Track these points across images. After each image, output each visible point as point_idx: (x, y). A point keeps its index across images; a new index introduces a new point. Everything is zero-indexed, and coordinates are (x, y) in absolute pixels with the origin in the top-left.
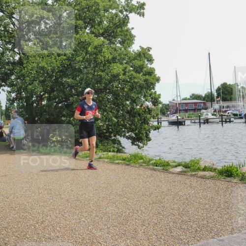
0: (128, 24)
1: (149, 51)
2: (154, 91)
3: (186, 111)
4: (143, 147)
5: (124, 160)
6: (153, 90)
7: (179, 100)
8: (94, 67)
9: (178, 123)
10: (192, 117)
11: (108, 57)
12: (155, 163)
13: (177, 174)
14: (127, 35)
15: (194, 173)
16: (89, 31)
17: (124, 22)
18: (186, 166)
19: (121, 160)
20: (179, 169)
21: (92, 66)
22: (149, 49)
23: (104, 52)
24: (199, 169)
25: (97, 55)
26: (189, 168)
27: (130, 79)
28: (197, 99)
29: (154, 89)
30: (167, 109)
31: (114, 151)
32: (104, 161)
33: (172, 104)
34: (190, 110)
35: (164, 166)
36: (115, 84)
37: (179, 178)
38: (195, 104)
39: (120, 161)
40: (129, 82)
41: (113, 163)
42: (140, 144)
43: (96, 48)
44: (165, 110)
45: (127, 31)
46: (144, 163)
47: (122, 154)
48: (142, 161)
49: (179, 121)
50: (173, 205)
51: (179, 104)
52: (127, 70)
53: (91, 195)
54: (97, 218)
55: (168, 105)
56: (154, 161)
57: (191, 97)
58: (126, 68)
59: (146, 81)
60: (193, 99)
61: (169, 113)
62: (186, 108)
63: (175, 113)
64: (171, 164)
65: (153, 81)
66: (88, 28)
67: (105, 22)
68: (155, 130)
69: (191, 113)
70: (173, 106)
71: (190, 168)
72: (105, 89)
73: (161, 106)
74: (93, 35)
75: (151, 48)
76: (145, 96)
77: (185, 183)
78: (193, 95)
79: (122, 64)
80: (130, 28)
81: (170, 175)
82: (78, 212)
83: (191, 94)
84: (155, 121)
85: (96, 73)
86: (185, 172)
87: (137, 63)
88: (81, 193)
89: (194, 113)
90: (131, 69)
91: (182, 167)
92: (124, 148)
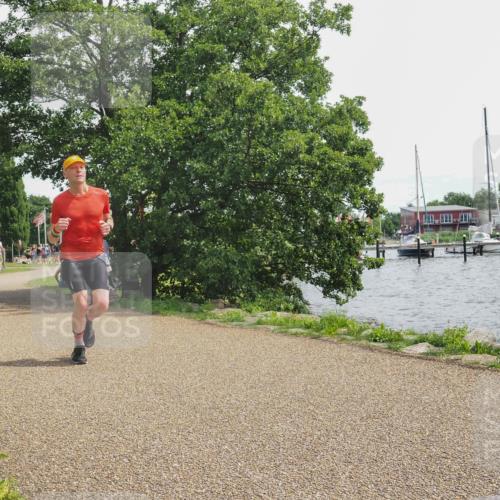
0: (318, 50)
1: (360, 103)
2: (370, 189)
3: (436, 227)
4: (347, 301)
5: (308, 327)
6: (367, 187)
7: (421, 206)
8: (249, 139)
9: (420, 253)
10: (447, 241)
11: (277, 118)
12: (371, 335)
13: (418, 358)
14: (315, 71)
15: (452, 357)
16: (238, 67)
17: (308, 47)
18: (437, 343)
19: (301, 327)
20: (422, 348)
21: (244, 135)
22: (360, 100)
23: (268, 108)
24: (464, 349)
25: (254, 113)
26: (443, 346)
27: (322, 161)
28: (458, 204)
29: (370, 184)
30: (395, 223)
31: (287, 310)
32: (268, 330)
33: (407, 214)
34: (444, 226)
35: (390, 341)
36: (291, 172)
37: (422, 366)
38: (456, 213)
39: (301, 330)
40: (319, 168)
41: (285, 333)
42: (340, 294)
43: (251, 98)
44: (393, 226)
45: (316, 63)
46: (349, 334)
47: (304, 316)
48: (344, 330)
49: (422, 248)
50: (411, 422)
51: (422, 214)
52: (316, 143)
53: (241, 399)
54: (253, 446)
55: (399, 215)
56: (370, 331)
57: (446, 199)
58: (312, 140)
59: (354, 165)
60: (452, 203)
61: (400, 232)
62: (437, 222)
63: (413, 233)
64: (405, 337)
65: (368, 167)
66: (236, 61)
67: (271, 48)
68: (373, 267)
69: (447, 231)
70: (409, 218)
71: (445, 346)
72: (270, 182)
73: (383, 217)
74: (248, 74)
75: (364, 98)
76: (352, 198)
77: (435, 378)
78: (451, 195)
79: (304, 131)
80: (322, 57)
81: (404, 360)
82: (214, 431)
83: (446, 194)
84: (372, 249)
85: (251, 151)
86: (434, 354)
87: (337, 130)
88: (221, 393)
89: (453, 233)
90: (324, 141)
91: (427, 344)
92: (307, 303)
